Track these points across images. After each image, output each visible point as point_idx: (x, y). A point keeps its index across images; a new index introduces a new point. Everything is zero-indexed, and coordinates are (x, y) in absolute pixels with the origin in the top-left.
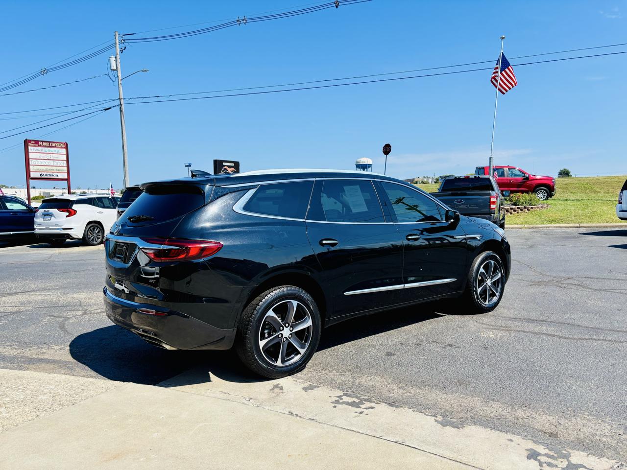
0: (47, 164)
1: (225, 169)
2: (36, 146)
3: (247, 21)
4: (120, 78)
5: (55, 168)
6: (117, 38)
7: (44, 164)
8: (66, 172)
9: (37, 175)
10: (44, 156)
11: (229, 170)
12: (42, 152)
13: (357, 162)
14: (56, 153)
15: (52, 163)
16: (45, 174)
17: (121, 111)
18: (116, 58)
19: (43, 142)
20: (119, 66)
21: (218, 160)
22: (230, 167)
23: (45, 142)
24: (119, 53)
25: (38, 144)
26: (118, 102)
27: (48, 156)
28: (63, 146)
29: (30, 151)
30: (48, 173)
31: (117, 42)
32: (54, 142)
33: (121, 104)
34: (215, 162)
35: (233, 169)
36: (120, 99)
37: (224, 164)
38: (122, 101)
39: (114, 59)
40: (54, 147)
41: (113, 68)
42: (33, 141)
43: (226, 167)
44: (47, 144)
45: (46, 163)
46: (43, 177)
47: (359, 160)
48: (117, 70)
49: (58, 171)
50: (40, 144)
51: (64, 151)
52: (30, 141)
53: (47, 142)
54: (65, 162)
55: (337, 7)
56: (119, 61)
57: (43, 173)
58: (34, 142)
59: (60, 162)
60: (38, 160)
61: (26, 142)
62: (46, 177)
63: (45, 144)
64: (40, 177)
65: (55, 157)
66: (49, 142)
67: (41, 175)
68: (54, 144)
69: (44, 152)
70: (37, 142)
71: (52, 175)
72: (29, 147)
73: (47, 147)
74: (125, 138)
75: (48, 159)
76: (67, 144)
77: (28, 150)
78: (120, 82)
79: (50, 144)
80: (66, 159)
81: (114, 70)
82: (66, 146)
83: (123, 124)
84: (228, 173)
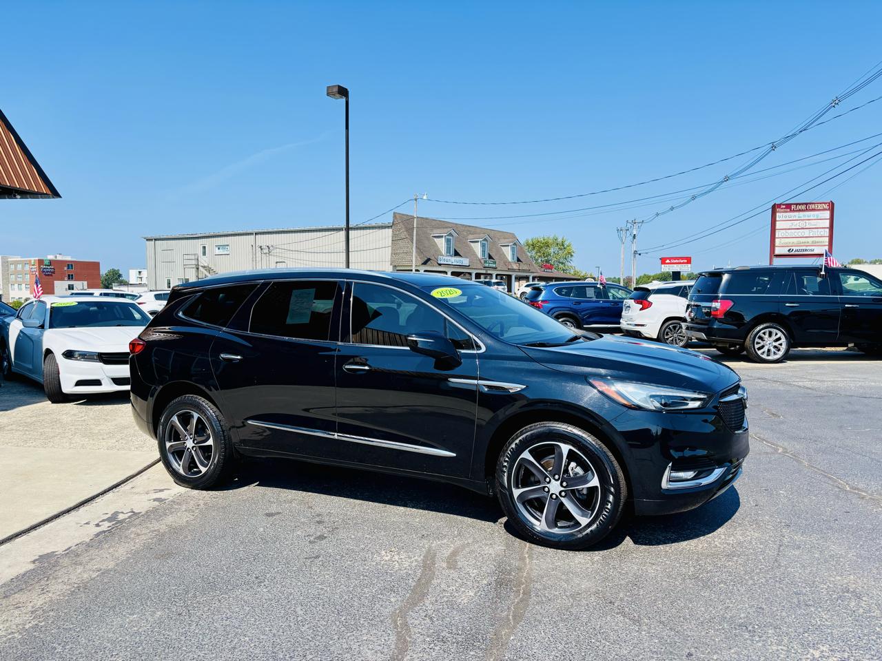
0: (800, 235)
2: (786, 212)
5: (810, 240)
7: (796, 235)
8: (827, 244)
9: (785, 251)
10: (797, 224)
12: (795, 219)
14: (815, 218)
15: (807, 233)
16: (795, 248)
19: (797, 204)
23: (800, 204)
25: (790, 208)
27: (802, 224)
28: (826, 206)
29: (777, 219)
30: (798, 248)
32: (812, 203)
40: (813, 210)
42: (784, 205)
44: (803, 207)
45: (800, 233)
46: (793, 253)
49: (814, 244)
50: (793, 208)
51: (827, 214)
52: (779, 206)
53: (803, 204)
54: (828, 230)
57: (792, 248)
58: (784, 207)
59: (820, 230)
60: (787, 231)
61: (775, 208)
62: (797, 253)
63: (799, 207)
64: (788, 253)
65: (813, 223)
66: (806, 204)
67: (789, 250)
68: (813, 206)
69: (797, 218)
70: (788, 206)
71: (806, 250)
72: (777, 214)
73: (803, 210)
75: (803, 228)
76: (833, 204)
77: (775, 218)
79: (807, 207)
80: (828, 226)
82: (831, 207)
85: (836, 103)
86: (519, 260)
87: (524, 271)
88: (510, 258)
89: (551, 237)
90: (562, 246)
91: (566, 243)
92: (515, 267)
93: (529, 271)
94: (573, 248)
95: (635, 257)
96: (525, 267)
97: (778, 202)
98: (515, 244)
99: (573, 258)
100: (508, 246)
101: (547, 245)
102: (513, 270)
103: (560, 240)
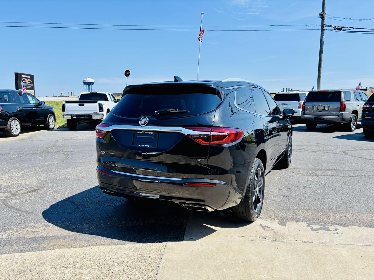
1: (24, 80)
11: (27, 81)
13: (84, 81)
21: (19, 73)
22: (27, 78)
34: (17, 75)
35: (29, 80)
37: (23, 76)
43: (24, 79)
47: (85, 80)
84: (26, 83)
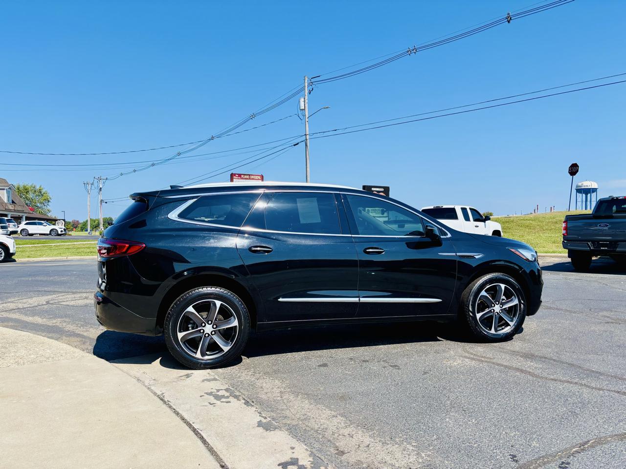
2: (239, 179)
3: (417, 50)
4: (307, 116)
6: (306, 81)
13: (578, 186)
17: (306, 145)
18: (304, 99)
19: (244, 175)
20: (307, 105)
23: (246, 175)
24: (307, 95)
25: (241, 177)
26: (304, 138)
28: (259, 178)
31: (306, 84)
32: (251, 175)
33: (306, 139)
36: (306, 135)
38: (308, 137)
39: (303, 100)
40: (253, 179)
41: (301, 108)
42: (237, 174)
44: (248, 177)
47: (581, 184)
48: (304, 109)
52: (235, 175)
55: (509, 22)
56: (307, 101)
61: (232, 176)
63: (246, 177)
66: (249, 175)
68: (252, 177)
70: (240, 175)
72: (234, 180)
73: (247, 179)
74: (308, 169)
76: (262, 176)
78: (307, 120)
79: (250, 177)
81: (302, 110)
83: (308, 157)
85: (253, 116)
86: (13, 202)
87: (18, 211)
88: (6, 200)
89: (30, 185)
90: (40, 193)
91: (43, 191)
92: (11, 207)
93: (22, 212)
94: (50, 195)
95: (101, 204)
96: (20, 208)
97: (234, 172)
98: (10, 188)
99: (50, 203)
100: (4, 189)
101: (27, 191)
102: (10, 210)
103: (38, 188)
